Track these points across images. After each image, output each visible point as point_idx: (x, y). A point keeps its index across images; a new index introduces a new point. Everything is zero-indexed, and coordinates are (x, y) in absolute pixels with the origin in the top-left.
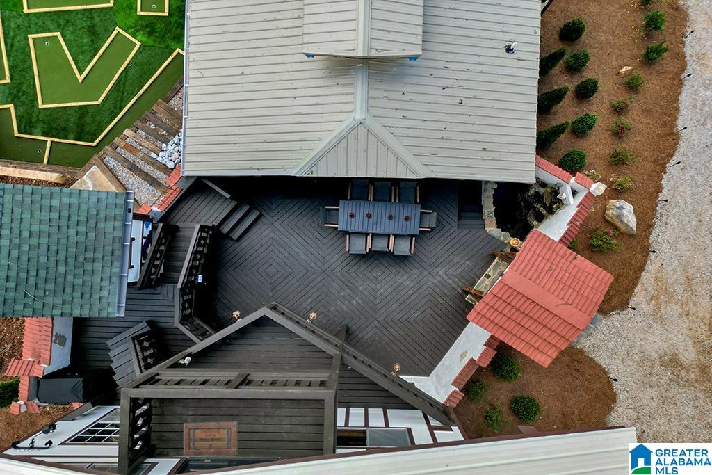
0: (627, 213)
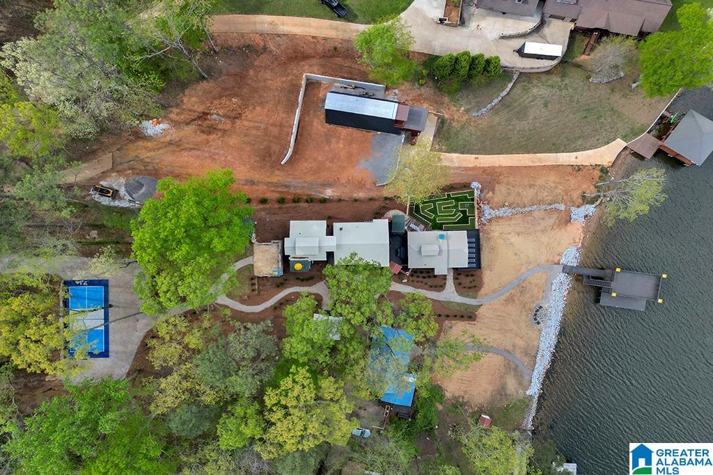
0: (405, 281)
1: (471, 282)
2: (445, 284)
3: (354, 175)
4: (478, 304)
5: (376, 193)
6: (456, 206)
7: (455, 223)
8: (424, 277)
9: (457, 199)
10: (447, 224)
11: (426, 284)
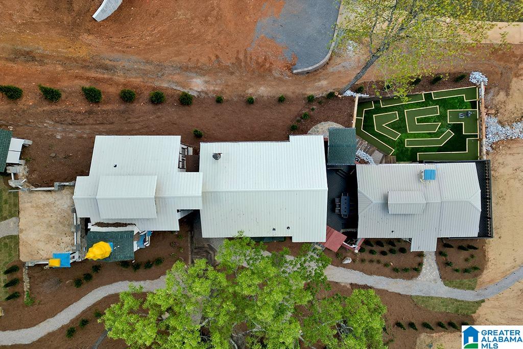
0: (348, 261)
1: (466, 260)
2: (420, 264)
3: (250, 50)
4: (478, 299)
5: (292, 88)
6: (442, 117)
7: (440, 149)
8: (384, 253)
9: (444, 104)
10: (426, 150)
11: (386, 265)
